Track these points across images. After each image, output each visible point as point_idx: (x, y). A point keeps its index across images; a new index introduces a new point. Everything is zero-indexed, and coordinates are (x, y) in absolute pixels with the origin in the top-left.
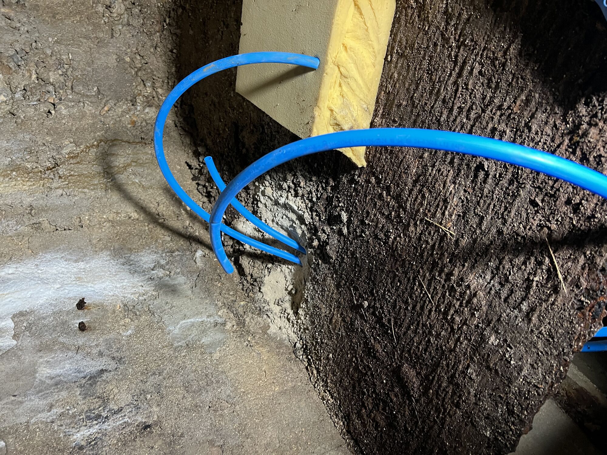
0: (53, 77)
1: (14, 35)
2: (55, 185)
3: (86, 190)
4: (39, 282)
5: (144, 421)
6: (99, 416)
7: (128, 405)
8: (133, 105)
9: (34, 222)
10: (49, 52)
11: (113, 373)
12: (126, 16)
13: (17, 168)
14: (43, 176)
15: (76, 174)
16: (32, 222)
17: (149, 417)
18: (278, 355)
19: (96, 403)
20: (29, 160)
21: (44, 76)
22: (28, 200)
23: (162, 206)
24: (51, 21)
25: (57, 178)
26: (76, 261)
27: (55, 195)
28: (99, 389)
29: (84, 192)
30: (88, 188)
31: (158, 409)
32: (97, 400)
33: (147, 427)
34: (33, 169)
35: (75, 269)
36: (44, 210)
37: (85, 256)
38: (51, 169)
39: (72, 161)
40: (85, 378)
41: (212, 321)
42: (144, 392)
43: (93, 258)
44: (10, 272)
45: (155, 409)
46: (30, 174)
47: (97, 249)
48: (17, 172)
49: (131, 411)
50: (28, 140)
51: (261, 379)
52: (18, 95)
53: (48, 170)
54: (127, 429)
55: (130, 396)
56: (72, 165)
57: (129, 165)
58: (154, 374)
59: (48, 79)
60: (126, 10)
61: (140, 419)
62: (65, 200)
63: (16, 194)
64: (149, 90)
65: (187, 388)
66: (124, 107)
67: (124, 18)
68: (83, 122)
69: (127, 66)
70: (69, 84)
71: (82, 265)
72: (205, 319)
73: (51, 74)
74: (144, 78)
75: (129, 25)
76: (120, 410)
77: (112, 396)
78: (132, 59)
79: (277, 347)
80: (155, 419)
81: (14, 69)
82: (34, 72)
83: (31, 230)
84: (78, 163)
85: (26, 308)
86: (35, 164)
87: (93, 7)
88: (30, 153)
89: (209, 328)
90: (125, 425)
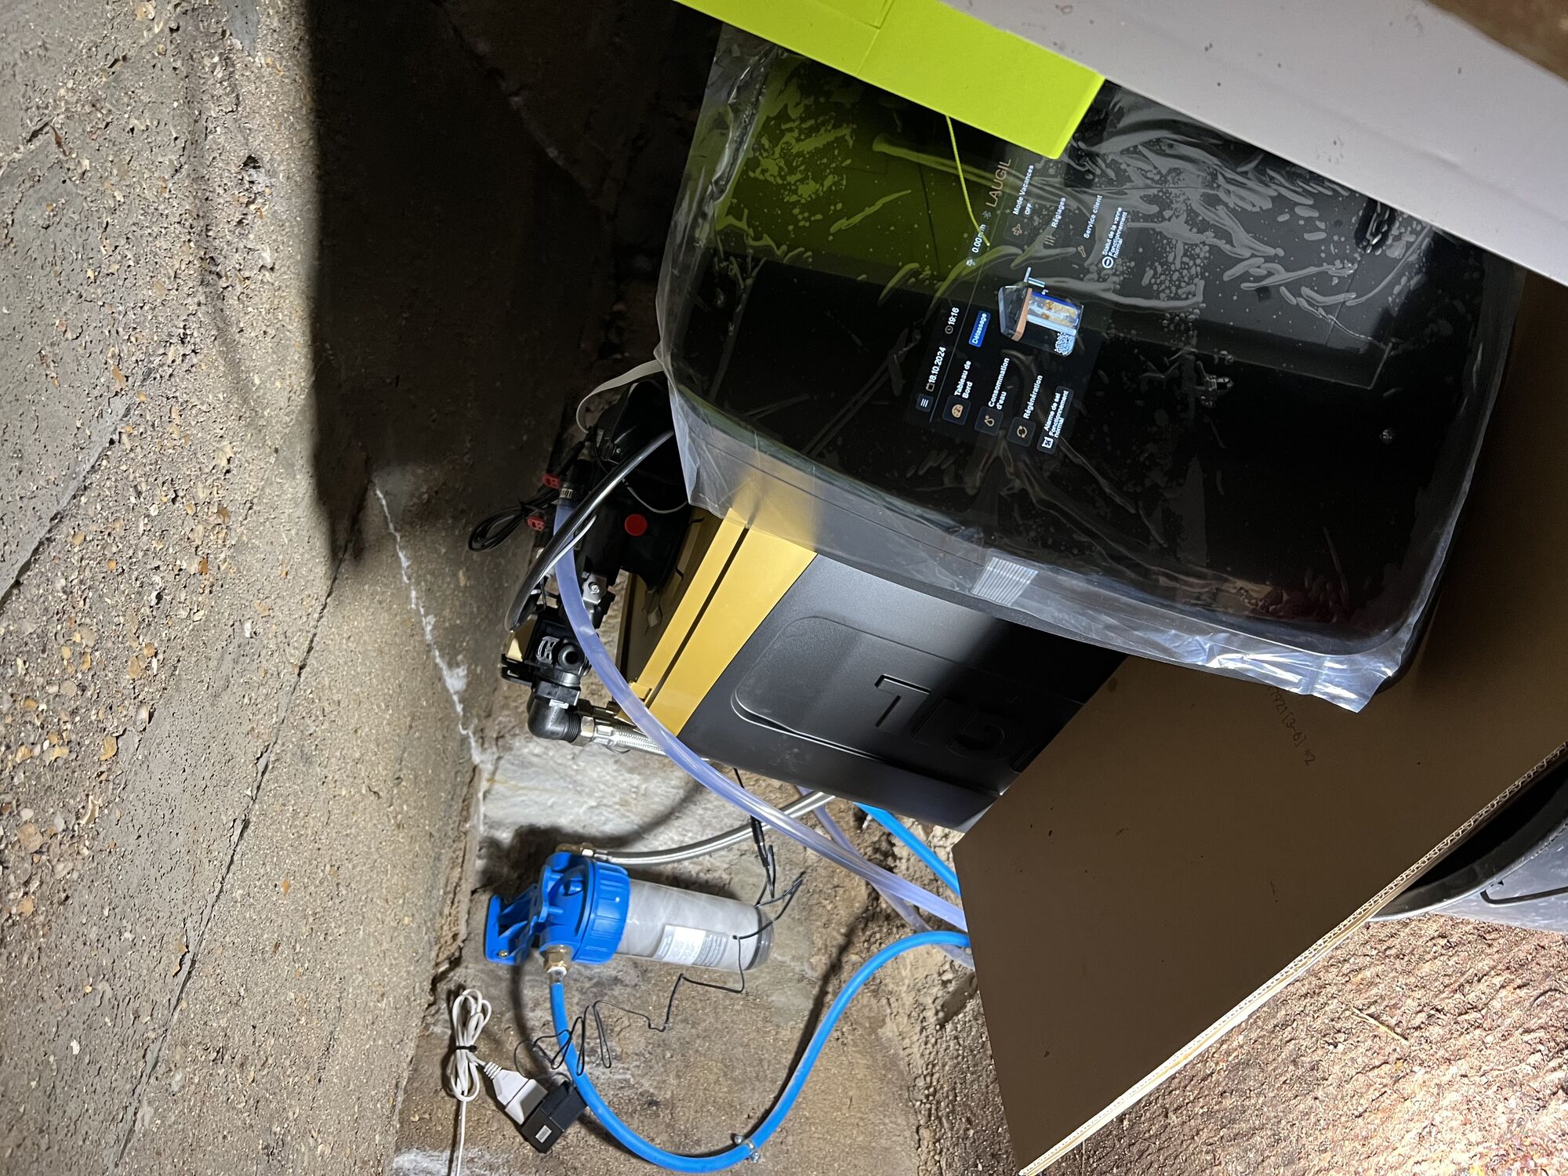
4: (570, 786)
5: (651, 1090)
7: (636, 1054)
11: (629, 990)
17: (660, 1088)
18: (882, 1080)
31: (675, 1082)
33: (653, 1102)
35: (624, 784)
40: (590, 979)
41: (797, 969)
43: (655, 775)
45: (672, 1080)
49: (638, 1067)
51: (840, 1110)
54: (627, 1093)
58: (685, 1021)
61: (647, 1085)
65: (728, 1068)
72: (787, 959)
77: (617, 1029)
79: (885, 1066)
80: (668, 1097)
89: (790, 980)
90: (626, 1085)
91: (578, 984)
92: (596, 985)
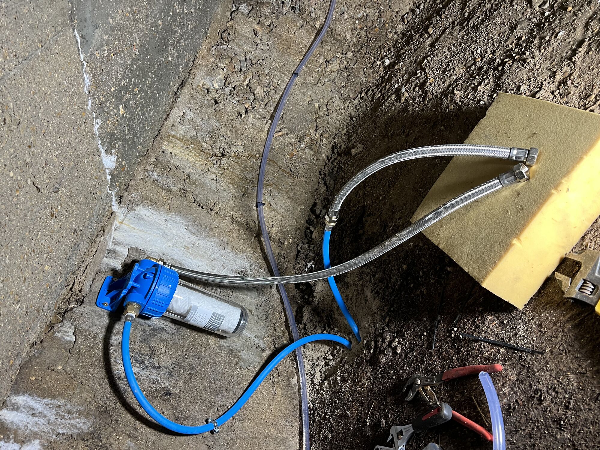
0: (259, 90)
1: (252, 47)
2: (213, 170)
3: (230, 186)
4: (161, 234)
5: (169, 387)
6: (142, 362)
7: (166, 368)
8: (299, 141)
9: (184, 188)
10: (267, 71)
11: (169, 335)
12: (336, 74)
13: (197, 143)
14: (209, 159)
15: (232, 170)
16: (183, 187)
17: (174, 387)
18: (288, 404)
19: (146, 351)
20: (207, 141)
21: (253, 86)
22: (189, 170)
23: (274, 229)
24: (283, 51)
25: (218, 165)
26: (193, 234)
27: (208, 177)
28: (153, 342)
29: (229, 187)
30: (233, 186)
31: (183, 385)
32: (148, 349)
33: (168, 393)
34: (206, 149)
35: (189, 239)
36: (195, 183)
37: (201, 233)
38: (217, 157)
39: (234, 159)
40: (149, 326)
41: (257, 342)
42: (181, 366)
43: (205, 238)
44: (147, 215)
45: (181, 384)
46: (202, 153)
47: (211, 233)
48: (195, 145)
49: (165, 374)
50: (215, 126)
52: (228, 89)
53: (215, 156)
54: (157, 386)
55: (170, 361)
56: (233, 162)
57: (271, 185)
58: (195, 356)
59: (255, 90)
60: (338, 70)
61: (167, 384)
62: (213, 185)
63: (185, 161)
64: (317, 136)
65: (211, 383)
66: (293, 140)
67: (333, 75)
68: (259, 135)
69: (313, 110)
70: (266, 101)
71: (195, 238)
72: (252, 337)
73: (259, 87)
74: (319, 126)
75: (333, 81)
76: (158, 368)
77: (159, 353)
78: (320, 107)
79: (291, 397)
80: (177, 392)
81: (236, 70)
82: (248, 79)
83: (178, 193)
84: (237, 163)
85: (142, 247)
86: (210, 147)
87: (316, 56)
88: (211, 137)
89: (252, 347)
90: (156, 382)
91: (142, 327)
92: (152, 330)
